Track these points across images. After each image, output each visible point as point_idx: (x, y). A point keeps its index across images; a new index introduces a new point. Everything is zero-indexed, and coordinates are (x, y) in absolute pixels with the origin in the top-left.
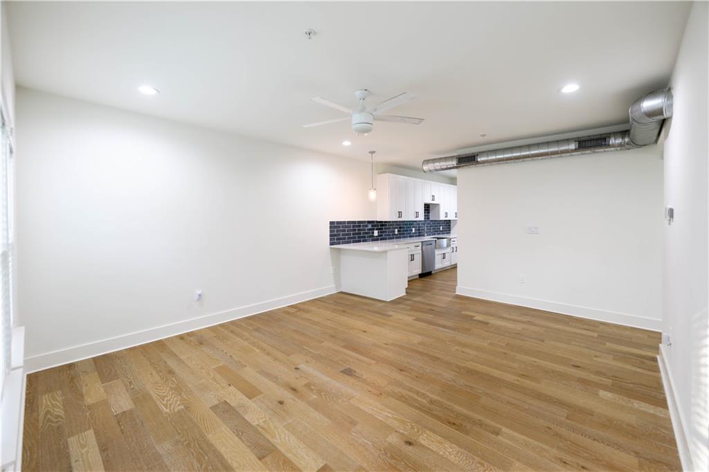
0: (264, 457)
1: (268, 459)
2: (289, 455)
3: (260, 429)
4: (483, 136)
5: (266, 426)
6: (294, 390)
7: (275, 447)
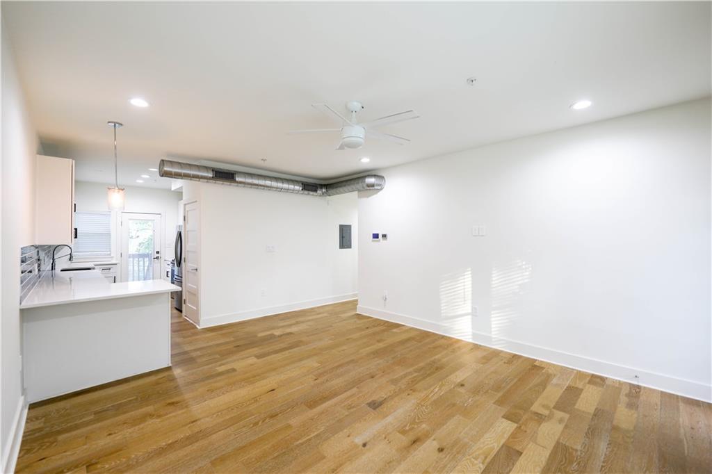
0: (518, 451)
1: (518, 448)
2: (506, 436)
3: (488, 460)
4: (264, 160)
5: (483, 457)
6: (414, 442)
7: (502, 447)
